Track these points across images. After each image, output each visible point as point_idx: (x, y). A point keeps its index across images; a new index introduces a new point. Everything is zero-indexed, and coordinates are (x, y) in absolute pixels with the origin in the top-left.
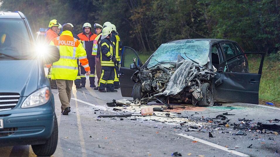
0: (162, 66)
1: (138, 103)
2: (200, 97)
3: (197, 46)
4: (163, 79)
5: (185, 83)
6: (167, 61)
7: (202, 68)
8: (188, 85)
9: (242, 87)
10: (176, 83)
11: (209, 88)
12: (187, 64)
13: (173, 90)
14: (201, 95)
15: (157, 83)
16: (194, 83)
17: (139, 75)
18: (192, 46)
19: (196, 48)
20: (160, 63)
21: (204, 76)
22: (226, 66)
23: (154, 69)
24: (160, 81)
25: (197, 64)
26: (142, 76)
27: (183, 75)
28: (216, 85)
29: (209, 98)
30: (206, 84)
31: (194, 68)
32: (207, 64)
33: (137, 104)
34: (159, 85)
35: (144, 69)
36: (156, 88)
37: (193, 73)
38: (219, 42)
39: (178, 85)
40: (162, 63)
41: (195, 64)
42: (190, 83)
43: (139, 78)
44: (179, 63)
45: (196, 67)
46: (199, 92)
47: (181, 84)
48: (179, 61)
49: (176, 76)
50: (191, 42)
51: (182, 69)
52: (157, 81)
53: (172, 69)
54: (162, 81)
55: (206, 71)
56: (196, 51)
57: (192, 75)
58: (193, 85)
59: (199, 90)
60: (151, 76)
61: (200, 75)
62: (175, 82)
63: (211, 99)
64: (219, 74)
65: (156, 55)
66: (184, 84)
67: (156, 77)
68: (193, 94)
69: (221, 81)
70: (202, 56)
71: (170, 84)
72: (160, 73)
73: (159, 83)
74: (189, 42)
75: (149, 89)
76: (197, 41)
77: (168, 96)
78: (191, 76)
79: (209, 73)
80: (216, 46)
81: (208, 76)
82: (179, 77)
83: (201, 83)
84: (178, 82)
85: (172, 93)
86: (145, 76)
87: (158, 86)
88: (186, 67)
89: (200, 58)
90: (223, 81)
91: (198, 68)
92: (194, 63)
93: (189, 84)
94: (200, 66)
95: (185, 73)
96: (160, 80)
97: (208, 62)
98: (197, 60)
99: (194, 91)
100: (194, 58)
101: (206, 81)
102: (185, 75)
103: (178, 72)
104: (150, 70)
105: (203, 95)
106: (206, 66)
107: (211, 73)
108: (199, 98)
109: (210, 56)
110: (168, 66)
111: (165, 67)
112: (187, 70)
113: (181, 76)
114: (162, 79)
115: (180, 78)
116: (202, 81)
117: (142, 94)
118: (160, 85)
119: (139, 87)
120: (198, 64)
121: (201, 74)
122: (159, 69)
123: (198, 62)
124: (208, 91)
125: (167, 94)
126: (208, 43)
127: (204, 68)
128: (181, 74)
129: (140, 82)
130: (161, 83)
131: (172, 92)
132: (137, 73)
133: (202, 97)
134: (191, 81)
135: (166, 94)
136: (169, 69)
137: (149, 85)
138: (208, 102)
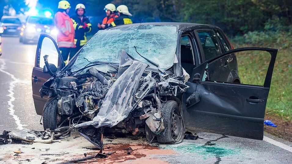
0: (95, 70)
1: (50, 136)
2: (159, 129)
3: (157, 35)
4: (96, 93)
5: (132, 103)
6: (105, 61)
7: (164, 74)
8: (138, 106)
10: (117, 104)
11: (176, 111)
12: (136, 68)
13: (109, 117)
14: (162, 124)
15: (85, 98)
16: (149, 103)
17: (54, 85)
18: (149, 35)
19: (154, 39)
20: (93, 64)
21: (167, 89)
22: (205, 72)
23: (82, 73)
24: (91, 97)
25: (155, 68)
26: (60, 87)
27: (128, 87)
28: (188, 105)
29: (176, 128)
30: (171, 104)
31: (150, 75)
32: (172, 68)
33: (48, 139)
34: (89, 103)
35: (65, 73)
36: (83, 108)
37: (148, 85)
38: (193, 29)
39: (120, 106)
40: (96, 63)
41: (152, 67)
42: (142, 103)
43: (53, 91)
44: (124, 65)
45: (153, 73)
46: (157, 120)
47: (125, 105)
48: (124, 61)
49: (116, 89)
50: (146, 28)
51: (127, 78)
52: (85, 96)
53: (111, 75)
54: (95, 95)
55: (171, 80)
56: (154, 43)
57: (146, 87)
58: (148, 107)
59: (158, 115)
60: (76, 86)
61: (159, 88)
62: (114, 102)
63: (180, 129)
64: (194, 85)
65: (88, 49)
66: (130, 104)
67: (85, 89)
68: (147, 122)
69: (197, 98)
70: (163, 52)
71: (106, 103)
72: (91, 81)
73: (88, 99)
74: (143, 29)
75: (69, 111)
76: (156, 26)
77: (100, 128)
78: (144, 90)
79: (177, 84)
80: (188, 36)
81: (174, 89)
82: (122, 92)
83: (162, 102)
84: (120, 101)
85: (108, 122)
86: (64, 87)
87: (86, 105)
88: (136, 74)
89: (160, 56)
90: (200, 97)
91: (156, 75)
92: (150, 64)
93: (140, 105)
94: (161, 70)
95: (133, 85)
96: (90, 94)
97: (175, 65)
98: (155, 60)
99: (148, 117)
100: (151, 56)
101: (170, 98)
102: (133, 89)
103: (120, 82)
104: (75, 75)
105: (164, 124)
106: (172, 70)
107: (179, 85)
108: (157, 130)
109: (177, 52)
110: (105, 69)
111: (99, 72)
112: (137, 79)
113: (125, 90)
114: (94, 91)
115: (124, 94)
116: (164, 99)
117: (59, 118)
118: (91, 103)
119: (54, 106)
120: (157, 66)
121: (161, 85)
122: (89, 75)
123: (156, 63)
124: (173, 116)
125: (100, 125)
126: (176, 31)
127: (167, 74)
128: (125, 86)
129: (55, 97)
130: (92, 99)
131: (108, 120)
132: (51, 81)
133: (163, 128)
134: (145, 99)
135: (98, 124)
136: (107, 75)
137: (69, 105)
138: (174, 136)
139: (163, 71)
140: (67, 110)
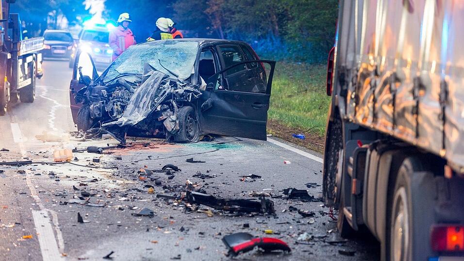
0: (123, 80)
1: (82, 136)
2: (174, 129)
3: (180, 50)
4: (123, 100)
5: (151, 106)
6: (134, 72)
7: (183, 83)
8: (156, 109)
9: (241, 113)
10: (138, 107)
11: (192, 114)
12: (156, 77)
13: (132, 118)
14: (177, 125)
15: (114, 105)
16: (166, 106)
17: (87, 93)
18: (173, 49)
19: (177, 53)
20: (121, 75)
21: (182, 95)
22: (218, 81)
23: (112, 83)
24: (119, 103)
25: (175, 78)
26: (93, 95)
27: (149, 93)
28: (202, 110)
29: (192, 130)
30: (187, 109)
31: (168, 83)
32: (190, 78)
33: (80, 137)
34: (117, 109)
35: (98, 83)
36: (112, 112)
37: (165, 92)
38: (215, 45)
39: (141, 109)
40: (125, 75)
41: (172, 77)
42: (160, 106)
43: (86, 97)
44: (146, 75)
45: (171, 82)
46: (173, 121)
47: (145, 108)
48: (147, 72)
49: (139, 95)
50: (171, 44)
51: (148, 85)
52: (114, 102)
53: (138, 85)
54: (122, 102)
55: (188, 88)
56: (177, 57)
57: (164, 94)
58: (165, 110)
59: (174, 118)
60: (106, 94)
61: (176, 95)
62: (137, 106)
63: (195, 131)
64: (208, 93)
65: (119, 62)
66: (149, 107)
67: (114, 96)
68: (164, 123)
69: (209, 104)
70: (184, 64)
71: (130, 107)
72: (120, 89)
73: (117, 105)
74: (168, 44)
75: (99, 114)
76: (181, 41)
77: (123, 126)
78: (162, 96)
79: (191, 92)
80: (211, 51)
81: (189, 96)
82: (143, 97)
83: (178, 108)
84: (141, 105)
85: (131, 122)
86: (96, 95)
87: (115, 110)
88: (155, 82)
89: (181, 68)
90: (213, 103)
91: (174, 84)
92: (170, 74)
93: (159, 109)
94: (180, 80)
95: (153, 91)
96: (118, 101)
97: (192, 75)
98: (176, 72)
99: (165, 119)
100: (173, 68)
101: (186, 104)
102: (152, 95)
103: (142, 89)
104: (107, 85)
105: (179, 126)
106: (189, 80)
107: (193, 92)
108: (173, 129)
109: (196, 64)
110: (132, 79)
111: (127, 82)
112: (156, 86)
113: (145, 96)
114: (122, 99)
115: (145, 99)
116: (181, 104)
117: (91, 122)
118: (119, 109)
119: (87, 111)
120: (177, 77)
121: (177, 92)
122: (118, 84)
123: (177, 74)
124: (189, 119)
125: (123, 124)
126: (197, 46)
127: (185, 84)
128: (146, 92)
129: (87, 103)
130: (120, 105)
131: (130, 120)
132: (85, 90)
133: (179, 128)
134: (162, 103)
135: (122, 124)
136: (133, 84)
137: (99, 109)
138: (189, 136)
139: (181, 81)
140: (97, 113)
